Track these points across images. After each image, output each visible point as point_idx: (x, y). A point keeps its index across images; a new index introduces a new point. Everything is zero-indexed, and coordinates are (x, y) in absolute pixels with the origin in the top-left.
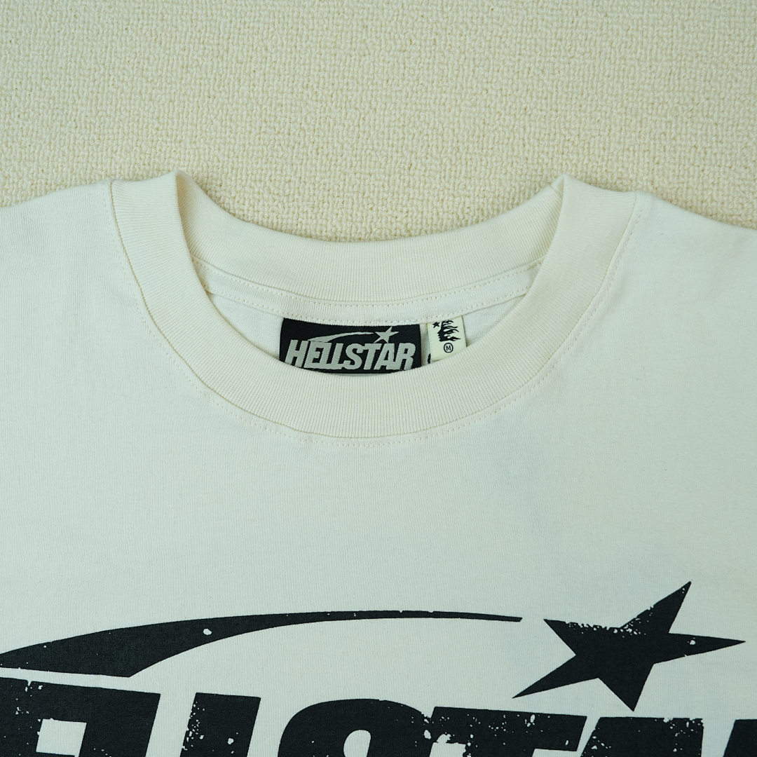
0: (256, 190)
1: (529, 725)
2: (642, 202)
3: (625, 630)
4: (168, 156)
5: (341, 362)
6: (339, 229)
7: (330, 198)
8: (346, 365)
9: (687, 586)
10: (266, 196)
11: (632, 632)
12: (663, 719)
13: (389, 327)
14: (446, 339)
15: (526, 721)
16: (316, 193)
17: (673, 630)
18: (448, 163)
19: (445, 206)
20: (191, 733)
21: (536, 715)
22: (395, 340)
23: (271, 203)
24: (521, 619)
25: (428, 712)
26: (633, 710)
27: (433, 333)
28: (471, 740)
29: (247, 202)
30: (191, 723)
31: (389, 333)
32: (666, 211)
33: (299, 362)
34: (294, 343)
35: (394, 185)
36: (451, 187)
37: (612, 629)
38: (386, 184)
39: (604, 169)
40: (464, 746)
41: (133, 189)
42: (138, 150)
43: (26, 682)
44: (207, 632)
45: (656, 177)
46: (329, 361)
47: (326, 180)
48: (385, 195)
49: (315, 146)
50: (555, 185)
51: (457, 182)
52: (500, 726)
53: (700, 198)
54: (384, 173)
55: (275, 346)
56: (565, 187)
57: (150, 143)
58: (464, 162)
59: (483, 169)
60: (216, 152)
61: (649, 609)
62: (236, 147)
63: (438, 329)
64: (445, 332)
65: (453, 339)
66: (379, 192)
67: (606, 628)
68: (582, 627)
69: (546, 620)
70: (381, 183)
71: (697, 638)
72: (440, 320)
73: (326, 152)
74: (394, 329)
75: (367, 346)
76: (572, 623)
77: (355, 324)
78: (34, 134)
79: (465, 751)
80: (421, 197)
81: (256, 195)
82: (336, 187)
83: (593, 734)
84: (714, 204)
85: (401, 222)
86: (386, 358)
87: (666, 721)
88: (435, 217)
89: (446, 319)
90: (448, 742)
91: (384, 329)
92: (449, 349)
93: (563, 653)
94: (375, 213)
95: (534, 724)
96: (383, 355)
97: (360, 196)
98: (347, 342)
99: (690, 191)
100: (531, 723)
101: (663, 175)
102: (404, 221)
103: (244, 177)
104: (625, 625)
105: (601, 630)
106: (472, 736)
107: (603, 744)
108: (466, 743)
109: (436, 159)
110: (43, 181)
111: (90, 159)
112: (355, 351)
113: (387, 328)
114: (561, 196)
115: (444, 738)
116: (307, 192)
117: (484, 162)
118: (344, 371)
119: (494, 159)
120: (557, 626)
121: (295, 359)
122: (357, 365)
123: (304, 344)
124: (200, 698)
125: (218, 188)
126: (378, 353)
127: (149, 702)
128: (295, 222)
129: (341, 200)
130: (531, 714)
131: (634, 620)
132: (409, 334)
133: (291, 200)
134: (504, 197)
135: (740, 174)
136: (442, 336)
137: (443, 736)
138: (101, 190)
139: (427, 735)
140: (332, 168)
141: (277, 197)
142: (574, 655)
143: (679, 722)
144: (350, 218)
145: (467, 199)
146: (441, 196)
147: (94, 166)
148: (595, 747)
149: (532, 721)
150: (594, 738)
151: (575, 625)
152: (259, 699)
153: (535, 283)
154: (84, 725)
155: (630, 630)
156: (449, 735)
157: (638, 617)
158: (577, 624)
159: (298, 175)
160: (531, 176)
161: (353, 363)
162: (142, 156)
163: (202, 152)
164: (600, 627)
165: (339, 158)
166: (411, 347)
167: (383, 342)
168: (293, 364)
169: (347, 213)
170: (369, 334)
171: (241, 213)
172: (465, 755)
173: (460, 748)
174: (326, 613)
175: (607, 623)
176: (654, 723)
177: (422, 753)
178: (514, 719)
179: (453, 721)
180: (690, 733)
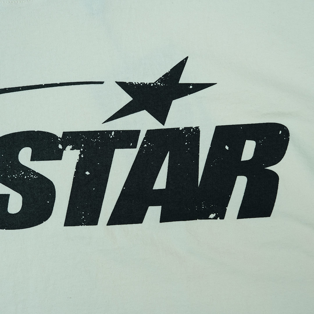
1: (111, 137)
3: (156, 84)
11: (160, 85)
12: (179, 128)
15: (110, 135)
17: (181, 82)
21: (115, 131)
24: (104, 82)
25: (60, 135)
26: (164, 124)
28: (82, 147)
37: (150, 84)
40: (79, 150)
52: (97, 139)
61: (168, 72)
67: (147, 83)
68: (135, 84)
69: (116, 82)
71: (193, 85)
79: (80, 153)
83: (144, 139)
87: (180, 129)
90: (71, 149)
93: (126, 99)
95: (114, 136)
100: (113, 136)
104: (156, 81)
105: (144, 85)
106: (83, 145)
107: (149, 144)
108: (80, 149)
115: (69, 147)
120: (122, 84)
130: (112, 131)
131: (161, 78)
137: (68, 146)
139: (60, 147)
142: (132, 99)
143: (188, 129)
148: (146, 145)
149: (113, 135)
150: (145, 140)
151: (131, 83)
155: (159, 84)
156: (71, 146)
157: (162, 77)
158: (132, 83)
164: (144, 83)
172: (80, 155)
173: (77, 152)
174: (5, 89)
175: (147, 81)
176: (176, 131)
177: (59, 157)
178: (104, 134)
179: (73, 139)
180: (193, 134)
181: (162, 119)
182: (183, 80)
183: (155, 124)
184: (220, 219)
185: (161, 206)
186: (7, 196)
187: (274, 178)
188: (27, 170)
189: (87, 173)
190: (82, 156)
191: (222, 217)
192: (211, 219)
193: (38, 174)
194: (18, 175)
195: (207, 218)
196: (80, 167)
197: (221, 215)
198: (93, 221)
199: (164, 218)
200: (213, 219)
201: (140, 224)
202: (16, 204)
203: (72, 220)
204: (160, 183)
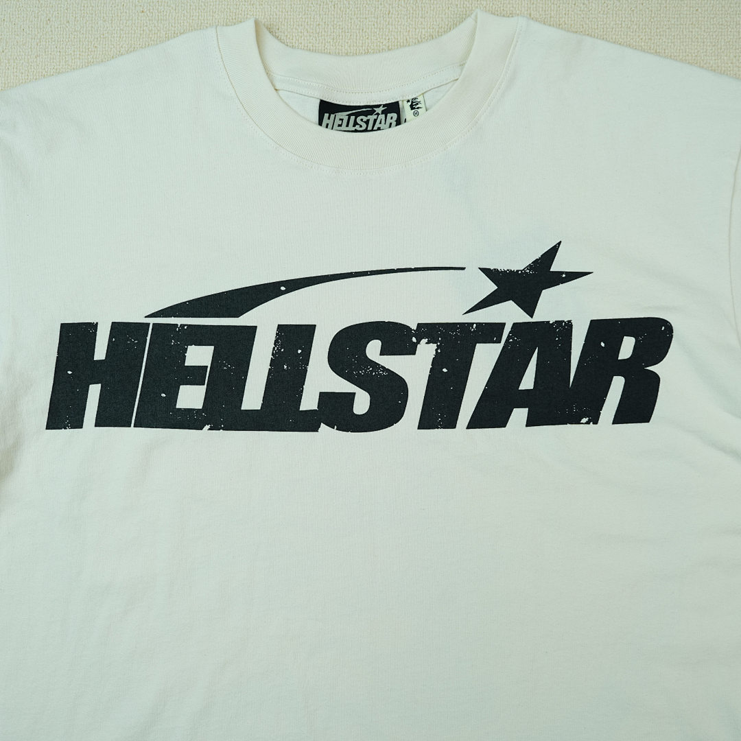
0: (299, 30)
1: (472, 330)
3: (525, 271)
4: (246, 13)
5: (354, 126)
6: (349, 51)
7: (343, 34)
8: (357, 127)
9: (559, 243)
10: (305, 34)
13: (381, 105)
14: (414, 108)
15: (471, 327)
16: (335, 31)
17: (552, 269)
18: (411, 9)
19: (410, 34)
20: (276, 348)
21: (476, 323)
22: (385, 113)
23: (308, 38)
24: (465, 268)
25: (414, 327)
26: (532, 317)
27: (407, 106)
28: (439, 341)
29: (294, 38)
30: (276, 342)
31: (381, 109)
33: (330, 126)
34: (326, 115)
35: (380, 23)
36: (414, 23)
37: (518, 271)
38: (376, 24)
39: (502, 8)
40: (436, 345)
42: (229, 10)
43: (177, 325)
44: (283, 288)
45: (532, 12)
46: (347, 126)
47: (341, 23)
48: (376, 30)
49: (333, 3)
50: (473, 16)
51: (417, 20)
52: (456, 332)
53: (558, 23)
54: (374, 17)
55: (316, 118)
56: (478, 16)
57: (235, 6)
58: (420, 8)
59: (432, 12)
60: (275, 10)
61: (538, 258)
62: (287, 6)
63: (410, 103)
64: (414, 105)
65: (418, 108)
66: (372, 29)
67: (514, 270)
68: (500, 271)
69: (480, 268)
70: (372, 23)
71: (566, 273)
72: (410, 98)
73: (339, 7)
74: (384, 106)
75: (369, 117)
76: (495, 269)
77: (361, 105)
78: (166, 4)
79: (436, 348)
80: (396, 30)
81: (300, 34)
82: (346, 27)
83: (510, 333)
84: (566, 26)
85: (385, 45)
86: (380, 123)
87: (551, 322)
88: (405, 41)
89: (414, 97)
90: (426, 343)
91: (378, 106)
92: (416, 114)
94: (369, 41)
95: (475, 329)
96: (378, 121)
97: (361, 31)
98: (357, 115)
99: (552, 19)
101: (536, 10)
102: (387, 45)
103: (292, 23)
104: (525, 268)
105: (511, 272)
106: (440, 339)
107: (516, 338)
108: (437, 343)
109: (404, 7)
110: (173, 32)
111: (200, 17)
112: (362, 120)
113: (380, 105)
114: (476, 22)
115: (424, 341)
116: (329, 30)
117: (432, 8)
118: (356, 131)
119: (438, 6)
120: (486, 271)
121: (327, 125)
122: (364, 128)
123: (332, 116)
124: (280, 327)
125: (277, 31)
126: (375, 121)
127: (251, 331)
128: (323, 48)
129: (349, 34)
130: (474, 323)
131: (530, 265)
132: (393, 108)
133: (320, 35)
134: (444, 28)
135: (581, 8)
136: (412, 107)
138: (211, 32)
139: (414, 340)
140: (344, 16)
141: (311, 34)
142: (497, 288)
143: (559, 323)
144: (355, 44)
145: (423, 30)
146: (408, 29)
147: (203, 21)
148: (511, 340)
149: (474, 327)
150: (511, 335)
152: (315, 326)
153: (464, 72)
154: (213, 347)
155: (528, 271)
156: (427, 339)
157: (532, 263)
158: (497, 269)
159: (324, 21)
160: (460, 14)
161: (361, 126)
162: (231, 14)
163: (266, 10)
164: (511, 270)
165: (348, 10)
166: (395, 116)
167: (378, 114)
168: (327, 127)
169: (353, 41)
170: (369, 110)
171: (291, 45)
172: (436, 350)
173: (434, 346)
174: (352, 273)
175: (514, 268)
176: (545, 324)
177: (412, 350)
178: (465, 327)
179: (429, 331)
180: (565, 328)
181: (530, 311)
182: (555, 268)
183: (522, 317)
184: (593, 424)
185: (527, 409)
187: (656, 379)
188: (375, 365)
189: (445, 370)
190: (439, 351)
191: (596, 422)
192: (582, 423)
193: (388, 370)
194: (366, 371)
195: (579, 423)
196: (437, 363)
197: (595, 420)
198: (451, 424)
199: (530, 423)
200: (585, 423)
201: (503, 428)
202: (362, 403)
203: (426, 422)
204: (527, 383)
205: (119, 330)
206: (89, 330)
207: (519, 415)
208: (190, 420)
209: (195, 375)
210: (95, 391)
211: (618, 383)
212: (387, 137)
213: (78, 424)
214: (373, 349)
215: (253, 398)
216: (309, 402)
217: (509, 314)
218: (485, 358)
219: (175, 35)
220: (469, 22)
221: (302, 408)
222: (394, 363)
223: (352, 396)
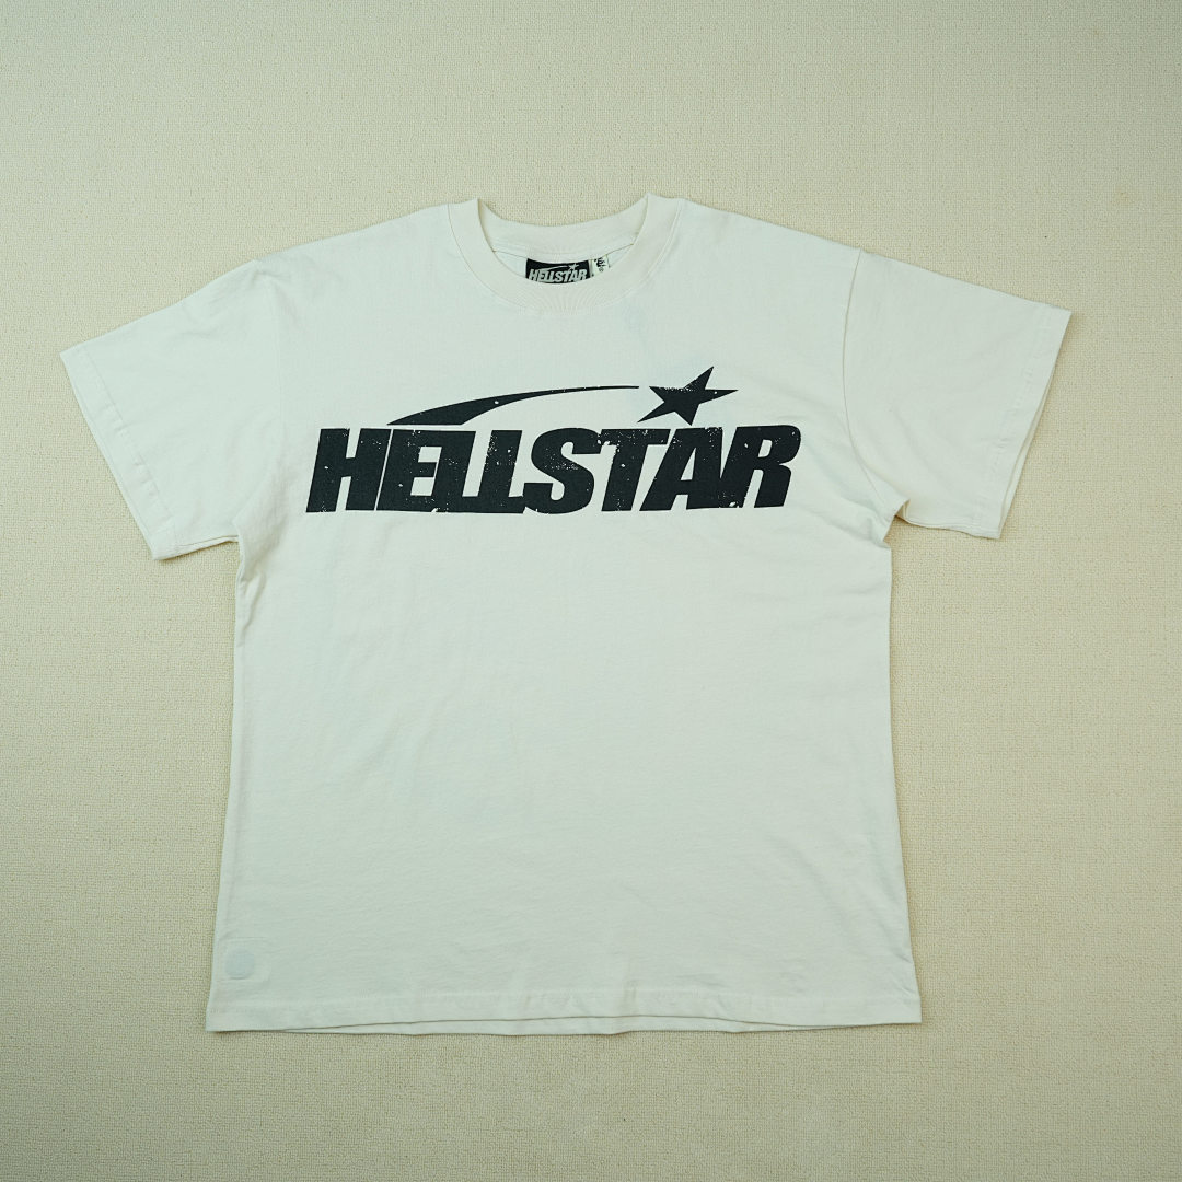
0: (512, 207)
1: (645, 434)
2: (681, 202)
3: (685, 389)
4: (470, 193)
5: (553, 279)
6: (550, 222)
7: (545, 209)
8: (556, 280)
9: (712, 368)
10: (516, 209)
12: (705, 428)
13: (574, 263)
14: (600, 266)
15: (643, 433)
16: (539, 207)
17: (707, 388)
19: (598, 210)
20: (491, 449)
21: (648, 430)
22: (577, 269)
23: (518, 212)
24: (639, 387)
25: (599, 432)
27: (594, 264)
28: (619, 443)
29: (507, 212)
30: (491, 443)
31: (575, 266)
32: (691, 204)
33: (535, 279)
34: (532, 270)
35: (574, 202)
36: (600, 202)
37: (680, 389)
38: (571, 202)
39: (668, 192)
40: (616, 446)
41: (458, 206)
43: (413, 431)
44: (497, 403)
46: (548, 279)
48: (570, 207)
50: (645, 197)
51: (603, 200)
52: (632, 436)
55: (525, 273)
56: (649, 197)
59: (614, 193)
60: (493, 191)
61: (696, 380)
63: (596, 262)
64: (600, 263)
65: (603, 265)
66: (568, 206)
67: (677, 389)
68: (666, 389)
69: (650, 387)
71: (717, 391)
72: (597, 258)
74: (577, 264)
75: (565, 272)
76: (663, 388)
77: (559, 263)
79: (616, 448)
80: (586, 207)
83: (674, 437)
85: (578, 218)
86: (574, 277)
88: (593, 216)
89: (600, 257)
90: (609, 445)
91: (572, 264)
92: (601, 270)
93: (659, 402)
94: (566, 215)
95: (647, 434)
96: (572, 275)
98: (556, 271)
102: (580, 218)
103: (506, 201)
104: (685, 387)
105: (675, 390)
106: (619, 441)
107: (678, 441)
110: (413, 208)
111: (434, 197)
112: (559, 274)
114: (648, 202)
118: (555, 283)
120: (655, 389)
121: (533, 278)
122: (561, 280)
123: (537, 271)
124: (494, 432)
125: (494, 207)
126: (570, 275)
127: (471, 436)
130: (646, 429)
131: (689, 384)
132: (584, 265)
134: (624, 205)
136: (598, 265)
137: (606, 442)
138: (444, 208)
139: (599, 442)
142: (664, 402)
143: (712, 429)
145: (608, 207)
147: (437, 200)
148: (675, 442)
149: (646, 432)
152: (521, 432)
153: (638, 239)
154: (441, 448)
155: (688, 389)
156: (609, 442)
157: (691, 383)
160: (636, 196)
161: (559, 279)
163: (486, 192)
166: (585, 271)
167: (572, 270)
169: (553, 215)
170: (566, 267)
171: (505, 217)
172: (617, 450)
173: (614, 447)
174: (551, 391)
175: (677, 387)
176: (701, 431)
177: (598, 451)
178: (638, 432)
179: (611, 435)
180: (716, 434)
181: (690, 419)
183: (683, 424)
184: (739, 507)
185: (687, 495)
186: (551, 484)
187: (788, 472)
188: (569, 462)
189: (623, 465)
190: (619, 451)
192: (731, 507)
193: (579, 466)
194: (561, 466)
195: (728, 506)
196: (617, 460)
197: (740, 504)
198: (628, 507)
199: (690, 506)
200: (734, 507)
201: (667, 511)
202: (558, 492)
203: (608, 506)
204: (687, 475)
205: (366, 434)
206: (343, 434)
207: (681, 500)
208: (422, 505)
209: (426, 470)
210: (346, 482)
211: (758, 475)
212: (579, 287)
213: (332, 508)
214: (567, 450)
215: (472, 488)
216: (516, 490)
217: (673, 422)
218: (655, 456)
219: (415, 210)
220: (642, 201)
221: (511, 495)
222: (583, 460)
223: (550, 485)
